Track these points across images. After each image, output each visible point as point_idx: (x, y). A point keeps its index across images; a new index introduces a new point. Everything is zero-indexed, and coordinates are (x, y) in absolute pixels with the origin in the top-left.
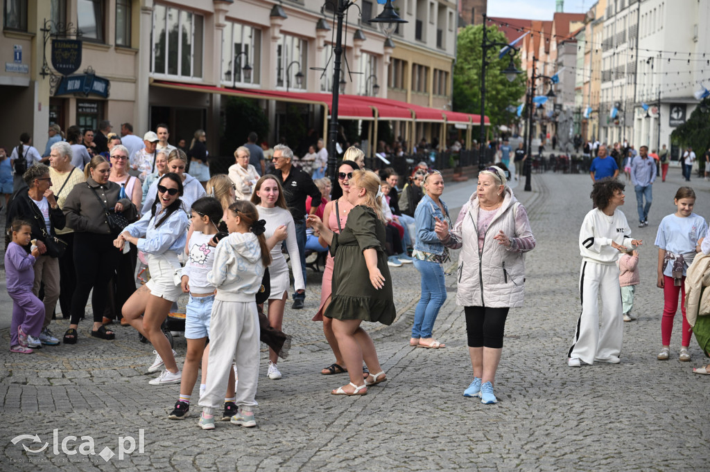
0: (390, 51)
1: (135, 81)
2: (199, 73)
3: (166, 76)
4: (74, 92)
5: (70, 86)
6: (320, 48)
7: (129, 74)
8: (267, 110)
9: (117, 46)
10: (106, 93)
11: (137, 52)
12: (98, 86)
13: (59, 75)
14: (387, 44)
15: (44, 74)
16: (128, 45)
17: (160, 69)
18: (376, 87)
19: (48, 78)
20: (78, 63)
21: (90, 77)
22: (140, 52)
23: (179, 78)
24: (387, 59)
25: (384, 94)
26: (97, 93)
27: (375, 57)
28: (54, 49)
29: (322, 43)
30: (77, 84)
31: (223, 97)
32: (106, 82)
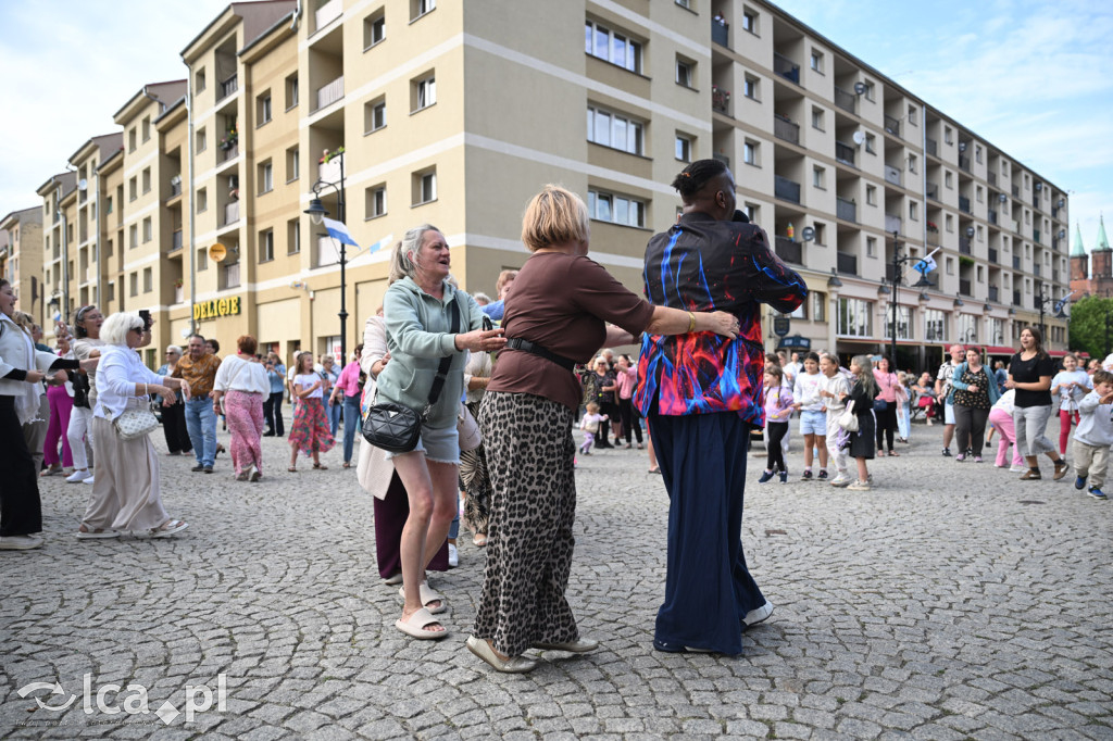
0: (1013, 316)
1: (827, 339)
2: (871, 335)
3: (848, 336)
4: (789, 346)
5: (786, 343)
6: (957, 317)
7: (824, 336)
8: (919, 354)
9: (815, 321)
10: (809, 346)
11: (827, 324)
12: (804, 343)
13: (779, 338)
14: (1010, 312)
15: (770, 337)
16: (822, 320)
17: (844, 332)
18: (1001, 338)
19: (773, 340)
20: (788, 330)
21: (797, 338)
22: (830, 325)
23: (857, 337)
24: (1011, 321)
25: (1009, 343)
26: (803, 346)
27: (1003, 321)
28: (775, 324)
29: (957, 313)
30: (790, 342)
31: (887, 346)
32: (809, 340)
